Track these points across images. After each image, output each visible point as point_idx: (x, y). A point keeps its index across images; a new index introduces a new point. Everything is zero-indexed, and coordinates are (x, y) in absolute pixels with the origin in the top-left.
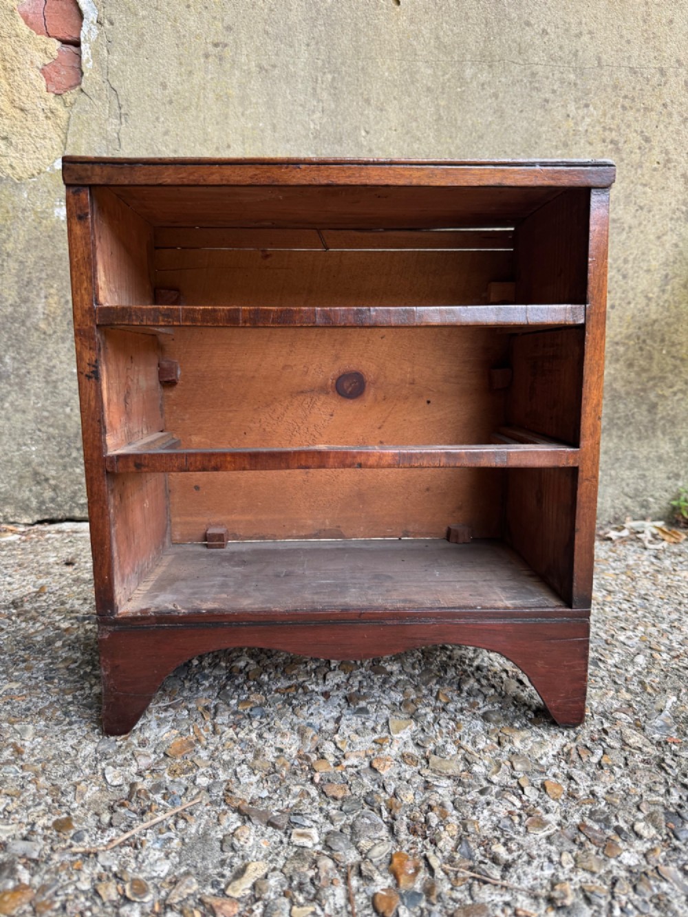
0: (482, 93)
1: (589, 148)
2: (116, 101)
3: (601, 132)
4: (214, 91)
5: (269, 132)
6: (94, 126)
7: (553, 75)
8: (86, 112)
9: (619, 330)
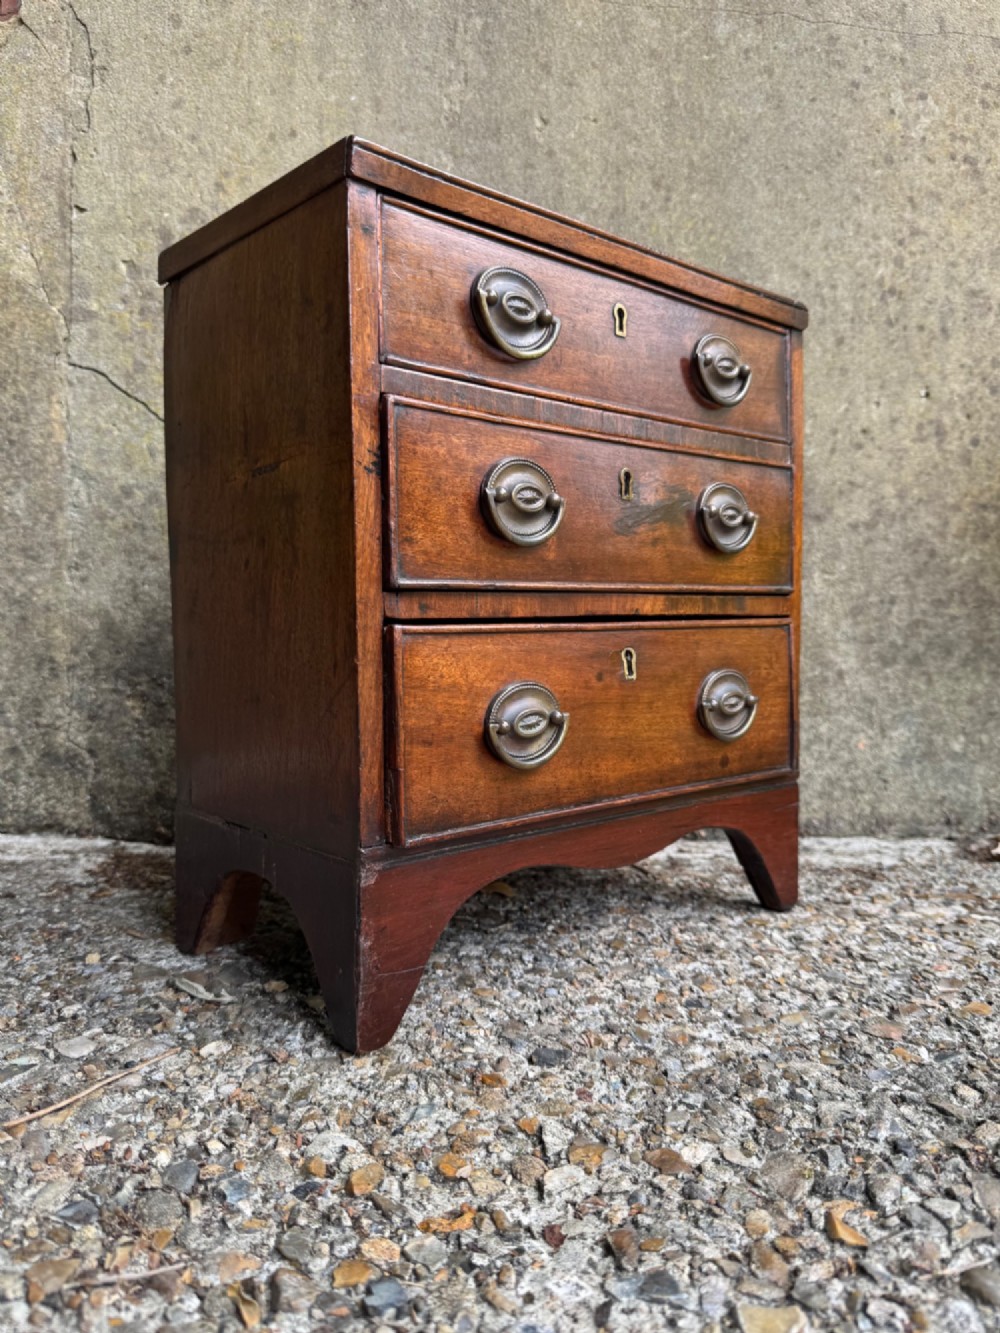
0: (745, 66)
1: (928, 168)
2: (85, 44)
3: (948, 142)
4: (268, 35)
5: (369, 111)
6: (41, 84)
7: (865, 42)
8: (28, 60)
9: (986, 483)
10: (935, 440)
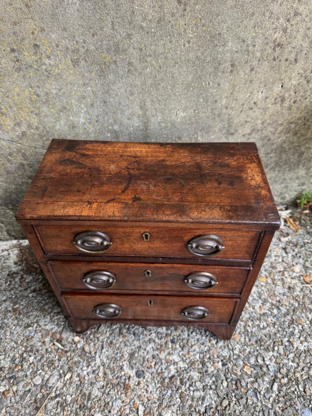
10: (280, 103)
